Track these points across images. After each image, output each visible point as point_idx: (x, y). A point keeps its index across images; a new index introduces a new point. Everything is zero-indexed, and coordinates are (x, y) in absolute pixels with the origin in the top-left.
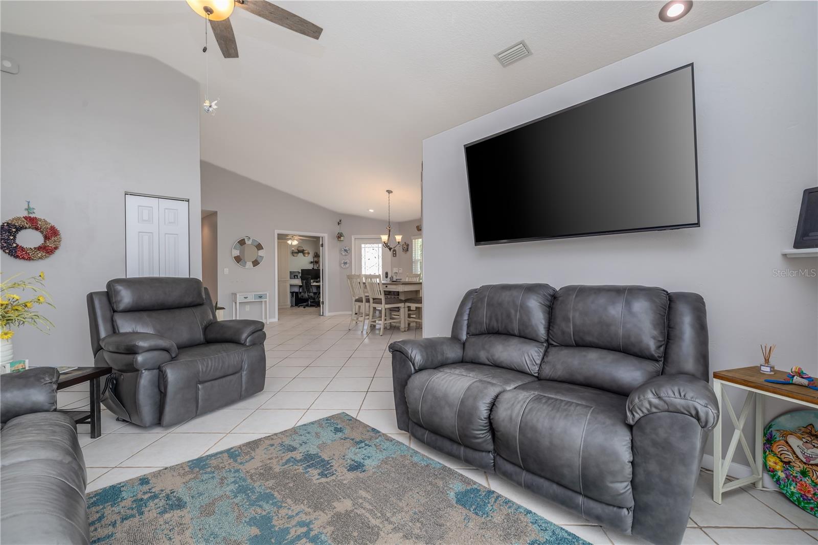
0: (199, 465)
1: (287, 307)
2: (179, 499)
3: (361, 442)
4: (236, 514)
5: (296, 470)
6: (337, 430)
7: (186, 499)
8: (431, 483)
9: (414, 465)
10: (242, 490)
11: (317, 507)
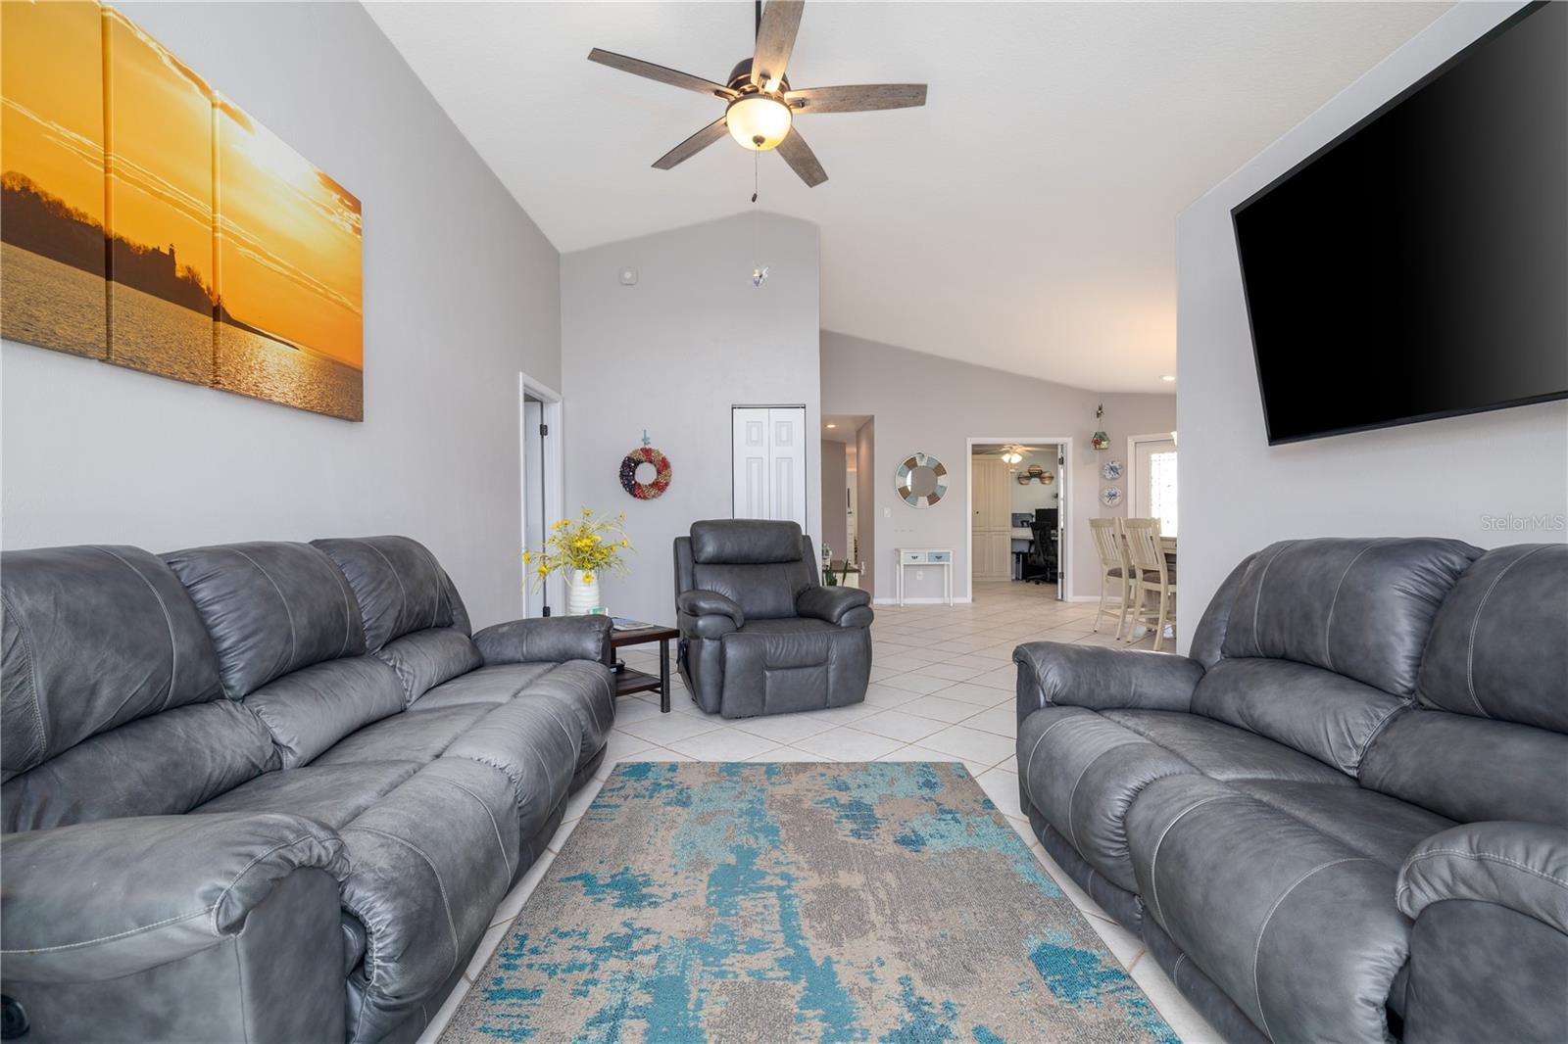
0: (731, 769)
1: (1006, 580)
2: (689, 797)
3: (950, 812)
4: (727, 834)
5: (827, 814)
6: (929, 785)
7: (695, 799)
8: (1012, 911)
9: (1010, 875)
10: (752, 813)
11: (817, 866)
